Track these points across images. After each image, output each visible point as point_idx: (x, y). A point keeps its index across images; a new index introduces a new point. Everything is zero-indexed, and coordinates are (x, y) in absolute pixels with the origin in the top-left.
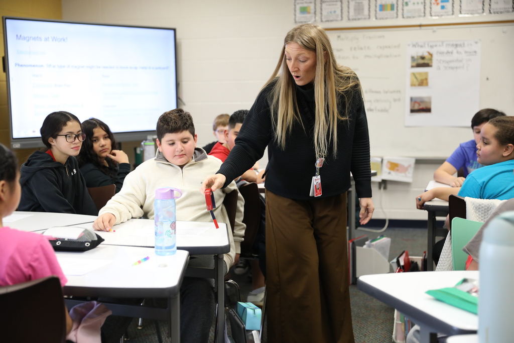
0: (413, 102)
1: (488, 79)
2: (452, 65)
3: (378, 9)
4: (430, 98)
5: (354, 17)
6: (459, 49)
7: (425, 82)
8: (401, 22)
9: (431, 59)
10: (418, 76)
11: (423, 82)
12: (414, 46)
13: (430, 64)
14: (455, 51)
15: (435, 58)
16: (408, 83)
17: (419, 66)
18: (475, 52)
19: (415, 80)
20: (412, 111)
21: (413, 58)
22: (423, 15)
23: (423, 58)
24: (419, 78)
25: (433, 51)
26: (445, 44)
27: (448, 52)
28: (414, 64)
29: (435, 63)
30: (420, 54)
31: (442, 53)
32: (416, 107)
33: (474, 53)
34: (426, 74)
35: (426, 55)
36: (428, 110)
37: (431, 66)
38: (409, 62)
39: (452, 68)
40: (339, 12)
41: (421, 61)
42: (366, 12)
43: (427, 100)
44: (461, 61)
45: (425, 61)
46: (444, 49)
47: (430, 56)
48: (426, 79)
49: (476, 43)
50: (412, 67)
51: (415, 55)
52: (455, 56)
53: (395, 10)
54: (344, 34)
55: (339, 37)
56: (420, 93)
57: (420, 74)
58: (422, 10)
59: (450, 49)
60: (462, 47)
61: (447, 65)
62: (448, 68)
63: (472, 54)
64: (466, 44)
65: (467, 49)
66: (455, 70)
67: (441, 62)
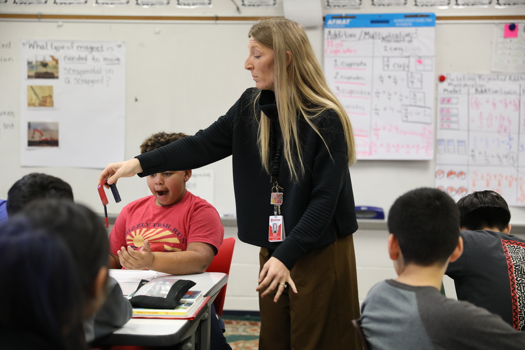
0: (32, 130)
1: (136, 100)
2: (87, 77)
4: (56, 124)
6: (96, 54)
7: (48, 100)
8: (11, 8)
9: (56, 67)
10: (38, 92)
11: (45, 101)
12: (31, 46)
13: (56, 75)
14: (90, 57)
15: (62, 65)
16: (24, 100)
17: (39, 76)
18: (118, 59)
19: (34, 97)
20: (31, 143)
21: (29, 63)
22: (44, 1)
23: (45, 65)
24: (41, 95)
25: (59, 55)
26: (75, 45)
27: (80, 58)
28: (32, 73)
29: (61, 73)
30: (40, 59)
31: (71, 59)
32: (37, 138)
33: (117, 62)
34: (50, 88)
35: (49, 60)
36: (54, 143)
37: (57, 78)
38: (24, 71)
39: (87, 82)
41: (43, 70)
43: (52, 128)
44: (99, 72)
45: (49, 70)
46: (74, 53)
47: (54, 63)
48: (51, 96)
49: (120, 46)
50: (30, 77)
51: (33, 60)
52: (90, 64)
56: (42, 116)
57: (41, 88)
59: (83, 54)
60: (99, 51)
61: (79, 77)
62: (80, 82)
63: (114, 62)
64: (105, 48)
65: (106, 54)
66: (91, 84)
67: (71, 72)
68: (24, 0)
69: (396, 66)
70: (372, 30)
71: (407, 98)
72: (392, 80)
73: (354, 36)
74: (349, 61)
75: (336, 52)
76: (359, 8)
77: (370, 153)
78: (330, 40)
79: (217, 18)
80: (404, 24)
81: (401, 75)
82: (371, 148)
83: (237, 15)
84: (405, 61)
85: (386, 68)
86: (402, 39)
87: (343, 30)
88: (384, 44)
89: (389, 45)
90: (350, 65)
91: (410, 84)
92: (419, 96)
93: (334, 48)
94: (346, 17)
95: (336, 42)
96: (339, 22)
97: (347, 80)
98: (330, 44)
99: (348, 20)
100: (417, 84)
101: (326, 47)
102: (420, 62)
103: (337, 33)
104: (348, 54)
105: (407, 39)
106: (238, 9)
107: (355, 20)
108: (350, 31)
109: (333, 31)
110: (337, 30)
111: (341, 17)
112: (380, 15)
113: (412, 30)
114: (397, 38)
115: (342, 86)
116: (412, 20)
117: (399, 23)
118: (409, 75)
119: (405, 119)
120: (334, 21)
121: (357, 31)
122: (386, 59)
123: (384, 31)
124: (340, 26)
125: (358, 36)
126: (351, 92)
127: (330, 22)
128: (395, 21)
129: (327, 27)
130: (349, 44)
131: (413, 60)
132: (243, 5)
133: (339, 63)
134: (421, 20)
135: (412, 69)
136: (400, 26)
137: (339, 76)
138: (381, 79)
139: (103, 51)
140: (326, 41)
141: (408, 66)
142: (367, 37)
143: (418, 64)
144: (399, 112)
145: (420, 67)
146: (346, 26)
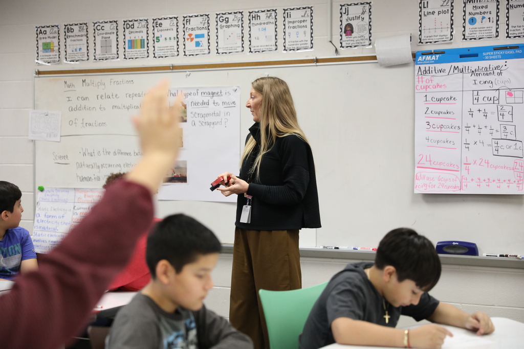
2: (209, 119)
4: (185, 163)
5: (101, 57)
6: (216, 98)
8: (151, 62)
9: (185, 112)
13: (185, 119)
14: (211, 102)
15: (189, 109)
18: (234, 103)
22: (176, 53)
25: (187, 101)
26: (200, 92)
27: (203, 103)
29: (189, 117)
31: (196, 104)
33: (233, 105)
36: (183, 179)
37: (186, 121)
39: (209, 124)
40: (84, 50)
42: (114, 50)
43: (182, 166)
44: (218, 115)
46: (199, 98)
47: (183, 108)
49: (235, 91)
52: (211, 108)
53: (146, 48)
54: (89, 78)
55: (84, 81)
58: (176, 47)
59: (206, 99)
60: (219, 96)
61: (202, 119)
62: (204, 124)
63: (231, 105)
64: (223, 93)
65: (225, 98)
66: (212, 126)
67: (197, 115)
68: (161, 54)
69: (486, 99)
70: (461, 65)
71: (497, 131)
72: (482, 114)
73: (444, 71)
74: (439, 96)
75: (426, 87)
76: (451, 43)
77: (461, 188)
78: (420, 76)
79: (317, 61)
80: (494, 57)
81: (491, 108)
82: (461, 183)
83: (333, 56)
84: (496, 94)
85: (475, 102)
86: (492, 72)
87: (432, 66)
88: (474, 77)
89: (479, 79)
90: (440, 100)
91: (501, 117)
92: (510, 129)
93: (424, 84)
94: (436, 53)
95: (426, 77)
96: (428, 58)
97: (437, 115)
98: (420, 80)
99: (437, 56)
100: (508, 117)
101: (416, 83)
102: (510, 94)
103: (427, 69)
104: (438, 89)
105: (496, 71)
106: (336, 50)
107: (443, 55)
108: (439, 66)
109: (423, 67)
110: (427, 66)
111: (430, 53)
112: (469, 49)
113: (501, 62)
114: (487, 72)
115: (432, 121)
116: (502, 52)
117: (489, 55)
118: (500, 108)
119: (496, 153)
120: (424, 57)
121: (446, 66)
122: (475, 93)
123: (473, 65)
124: (430, 62)
125: (447, 71)
126: (441, 127)
127: (420, 59)
128: (484, 54)
129: (417, 64)
130: (438, 79)
131: (503, 93)
132: (341, 46)
133: (429, 98)
134: (511, 52)
135: (502, 102)
136: (489, 59)
137: (429, 111)
138: (471, 113)
139: (222, 96)
140: (416, 77)
141: (498, 99)
142: (456, 71)
143: (508, 96)
144: (489, 145)
145: (510, 100)
146: (436, 62)
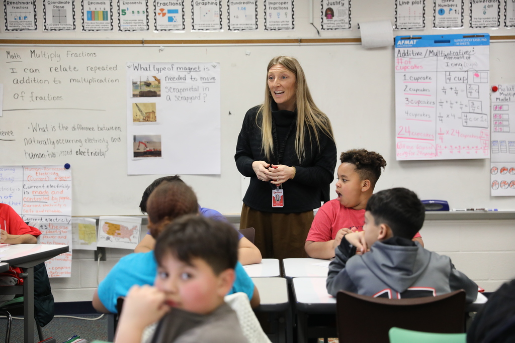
0: (137, 142)
1: (230, 113)
2: (186, 94)
3: (85, 17)
4: (159, 137)
5: (54, 27)
6: (193, 74)
7: (151, 115)
8: (116, 35)
9: (158, 87)
10: (142, 108)
11: (149, 117)
12: (136, 68)
13: (158, 93)
14: (188, 77)
15: (163, 84)
16: (130, 117)
17: (143, 94)
18: (213, 78)
19: (139, 113)
20: (137, 155)
21: (134, 83)
22: (146, 28)
23: (148, 85)
24: (144, 111)
25: (160, 76)
26: (175, 67)
27: (180, 78)
28: (137, 92)
29: (163, 92)
30: (144, 79)
31: (171, 79)
32: (142, 149)
33: (212, 81)
34: (154, 105)
35: (152, 80)
36: (157, 153)
37: (159, 96)
38: (130, 90)
39: (186, 99)
40: (31, 18)
41: (146, 89)
42: (70, 20)
43: (155, 140)
44: (196, 90)
45: (151, 89)
46: (175, 73)
47: (157, 83)
48: (154, 112)
49: (214, 67)
50: (134, 96)
51: (138, 80)
52: (189, 83)
53: (109, 21)
54: (39, 49)
55: (32, 52)
56: (146, 130)
57: (145, 105)
58: (145, 21)
59: (182, 74)
60: (196, 71)
61: (179, 94)
62: (180, 99)
63: (210, 81)
64: (202, 69)
65: (203, 74)
66: (189, 100)
67: (172, 90)
68: (128, 27)
69: (456, 79)
70: (435, 49)
71: (466, 106)
72: (453, 91)
73: (421, 54)
74: (417, 75)
75: (405, 68)
76: (423, 30)
77: (436, 155)
78: (400, 58)
79: (301, 41)
80: (463, 44)
81: (461, 86)
82: (436, 150)
83: (317, 37)
84: (465, 74)
85: (448, 81)
86: (462, 56)
87: (410, 49)
88: (446, 60)
89: (450, 61)
90: (417, 79)
91: (469, 94)
92: (477, 104)
93: (404, 65)
94: (413, 38)
95: (405, 59)
96: (407, 42)
97: (415, 92)
98: (400, 61)
99: (415, 41)
100: (475, 94)
101: (396, 64)
102: (477, 75)
103: (406, 52)
104: (415, 70)
105: (465, 56)
106: (318, 32)
107: (420, 40)
108: (416, 50)
109: (402, 50)
110: (406, 49)
111: (409, 38)
112: (442, 36)
113: (470, 48)
114: (458, 56)
115: (411, 98)
116: (470, 40)
117: (459, 42)
118: (468, 86)
119: (465, 124)
120: (403, 41)
121: (423, 50)
122: (448, 73)
123: (446, 49)
124: (408, 46)
125: (424, 54)
126: (419, 102)
127: (399, 42)
128: (455, 41)
129: (397, 47)
130: (415, 61)
131: (471, 74)
132: (322, 28)
133: (407, 77)
134: (478, 40)
135: (470, 81)
136: (459, 45)
137: (408, 89)
138: (445, 91)
139: (200, 71)
140: (396, 59)
141: (467, 79)
142: (431, 55)
143: (475, 77)
144: (460, 118)
145: (477, 80)
146: (414, 46)
